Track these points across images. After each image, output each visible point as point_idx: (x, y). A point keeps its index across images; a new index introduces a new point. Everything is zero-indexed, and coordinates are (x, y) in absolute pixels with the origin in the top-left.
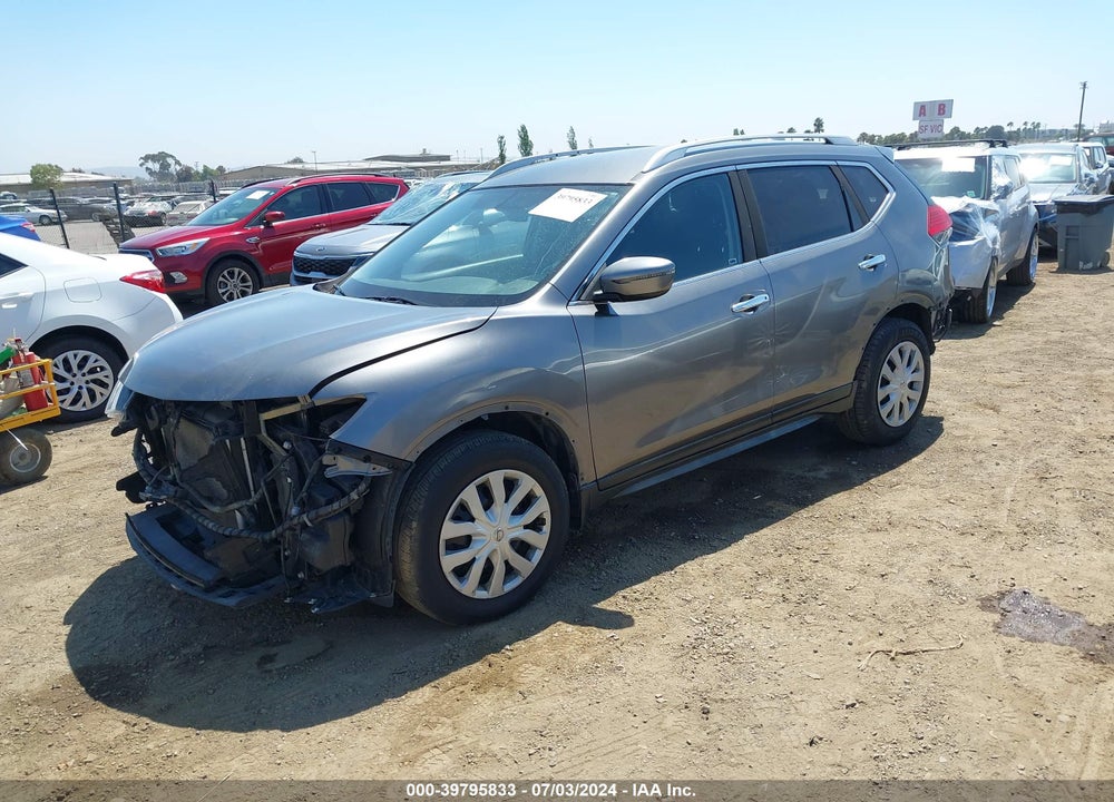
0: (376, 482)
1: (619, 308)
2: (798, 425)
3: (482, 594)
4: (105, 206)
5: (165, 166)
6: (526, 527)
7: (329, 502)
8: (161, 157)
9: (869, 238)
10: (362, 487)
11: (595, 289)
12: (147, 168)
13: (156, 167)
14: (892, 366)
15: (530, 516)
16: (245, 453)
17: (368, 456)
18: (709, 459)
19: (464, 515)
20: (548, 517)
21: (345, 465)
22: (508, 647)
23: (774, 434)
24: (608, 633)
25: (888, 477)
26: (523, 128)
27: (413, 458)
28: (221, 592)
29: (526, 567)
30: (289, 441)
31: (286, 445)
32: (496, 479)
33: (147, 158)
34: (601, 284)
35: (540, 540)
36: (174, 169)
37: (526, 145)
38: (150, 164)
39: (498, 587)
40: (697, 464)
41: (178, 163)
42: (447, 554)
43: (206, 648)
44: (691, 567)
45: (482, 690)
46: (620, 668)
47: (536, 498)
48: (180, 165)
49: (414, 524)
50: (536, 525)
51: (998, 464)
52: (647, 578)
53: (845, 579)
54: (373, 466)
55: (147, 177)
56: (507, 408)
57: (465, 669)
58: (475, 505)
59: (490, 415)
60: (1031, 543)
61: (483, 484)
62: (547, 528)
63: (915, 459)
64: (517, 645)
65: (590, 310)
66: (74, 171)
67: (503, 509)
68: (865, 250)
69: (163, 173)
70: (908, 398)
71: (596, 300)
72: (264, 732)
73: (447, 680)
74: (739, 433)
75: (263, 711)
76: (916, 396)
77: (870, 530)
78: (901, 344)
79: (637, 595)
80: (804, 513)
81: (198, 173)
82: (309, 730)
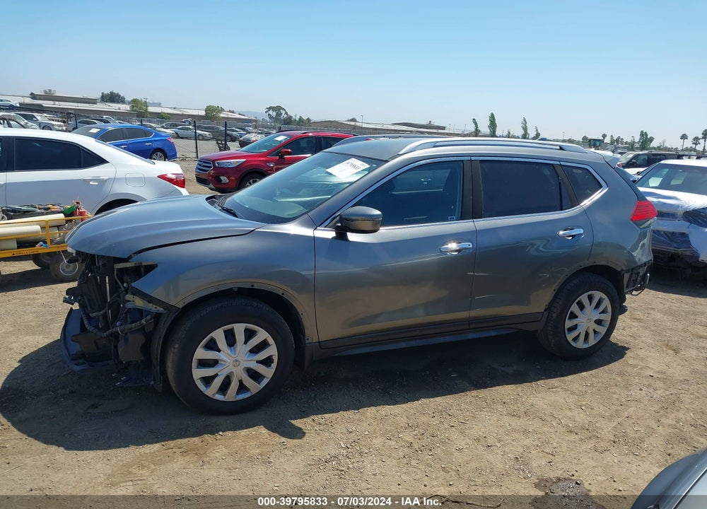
0: (158, 316)
1: (352, 237)
2: (493, 334)
3: (219, 397)
4: (234, 133)
5: (279, 115)
6: (258, 362)
7: (132, 323)
8: (278, 109)
9: (576, 216)
10: (149, 317)
11: (337, 222)
12: (269, 114)
13: (274, 114)
14: (581, 306)
15: (263, 355)
16: (108, 285)
17: (151, 300)
18: (413, 344)
19: (212, 346)
20: (276, 359)
21: (139, 303)
22: (221, 433)
23: (471, 336)
24: (283, 439)
25: (555, 382)
26: (492, 116)
27: (180, 306)
28: (76, 362)
29: (254, 387)
30: (127, 282)
31: (125, 285)
32: (239, 329)
33: (270, 108)
34: (342, 219)
35: (268, 373)
36: (284, 116)
37: (493, 125)
38: (271, 112)
39: (231, 395)
40: (403, 345)
41: (286, 113)
42: (198, 368)
43: (72, 392)
44: (370, 411)
45: (185, 454)
46: (270, 463)
47: (269, 345)
48: (287, 115)
49: (177, 346)
50: (267, 362)
51: (641, 390)
52: (337, 411)
53: (461, 443)
54: (155, 306)
55: (267, 118)
56: (253, 286)
57: (187, 440)
58: (222, 343)
59: (239, 288)
60: (613, 450)
61: (228, 330)
62: (274, 365)
63: (584, 374)
64: (227, 433)
65: (330, 234)
66: (230, 111)
67: (242, 348)
68: (567, 224)
69: (277, 119)
70: (594, 330)
71: (336, 229)
72: (57, 447)
73: (171, 443)
74: (439, 331)
75: (66, 435)
76: (602, 330)
77: (509, 414)
78: (590, 292)
79: (322, 421)
80: (474, 393)
81: (295, 120)
82: (79, 452)
